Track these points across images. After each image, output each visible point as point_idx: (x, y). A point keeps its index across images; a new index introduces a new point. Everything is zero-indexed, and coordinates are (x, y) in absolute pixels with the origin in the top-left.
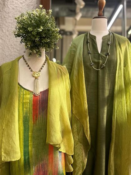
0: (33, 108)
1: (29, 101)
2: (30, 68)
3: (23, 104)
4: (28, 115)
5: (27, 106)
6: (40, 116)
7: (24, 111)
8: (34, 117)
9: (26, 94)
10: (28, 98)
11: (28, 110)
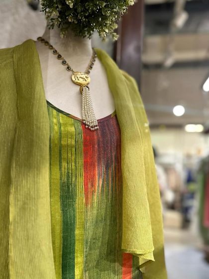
0: (84, 162)
1: (73, 143)
2: (64, 63)
3: (60, 151)
4: (74, 179)
5: (70, 155)
6: (101, 183)
7: (63, 169)
8: (87, 184)
9: (65, 125)
10: (72, 135)
11: (73, 167)
